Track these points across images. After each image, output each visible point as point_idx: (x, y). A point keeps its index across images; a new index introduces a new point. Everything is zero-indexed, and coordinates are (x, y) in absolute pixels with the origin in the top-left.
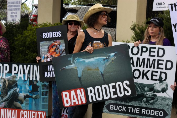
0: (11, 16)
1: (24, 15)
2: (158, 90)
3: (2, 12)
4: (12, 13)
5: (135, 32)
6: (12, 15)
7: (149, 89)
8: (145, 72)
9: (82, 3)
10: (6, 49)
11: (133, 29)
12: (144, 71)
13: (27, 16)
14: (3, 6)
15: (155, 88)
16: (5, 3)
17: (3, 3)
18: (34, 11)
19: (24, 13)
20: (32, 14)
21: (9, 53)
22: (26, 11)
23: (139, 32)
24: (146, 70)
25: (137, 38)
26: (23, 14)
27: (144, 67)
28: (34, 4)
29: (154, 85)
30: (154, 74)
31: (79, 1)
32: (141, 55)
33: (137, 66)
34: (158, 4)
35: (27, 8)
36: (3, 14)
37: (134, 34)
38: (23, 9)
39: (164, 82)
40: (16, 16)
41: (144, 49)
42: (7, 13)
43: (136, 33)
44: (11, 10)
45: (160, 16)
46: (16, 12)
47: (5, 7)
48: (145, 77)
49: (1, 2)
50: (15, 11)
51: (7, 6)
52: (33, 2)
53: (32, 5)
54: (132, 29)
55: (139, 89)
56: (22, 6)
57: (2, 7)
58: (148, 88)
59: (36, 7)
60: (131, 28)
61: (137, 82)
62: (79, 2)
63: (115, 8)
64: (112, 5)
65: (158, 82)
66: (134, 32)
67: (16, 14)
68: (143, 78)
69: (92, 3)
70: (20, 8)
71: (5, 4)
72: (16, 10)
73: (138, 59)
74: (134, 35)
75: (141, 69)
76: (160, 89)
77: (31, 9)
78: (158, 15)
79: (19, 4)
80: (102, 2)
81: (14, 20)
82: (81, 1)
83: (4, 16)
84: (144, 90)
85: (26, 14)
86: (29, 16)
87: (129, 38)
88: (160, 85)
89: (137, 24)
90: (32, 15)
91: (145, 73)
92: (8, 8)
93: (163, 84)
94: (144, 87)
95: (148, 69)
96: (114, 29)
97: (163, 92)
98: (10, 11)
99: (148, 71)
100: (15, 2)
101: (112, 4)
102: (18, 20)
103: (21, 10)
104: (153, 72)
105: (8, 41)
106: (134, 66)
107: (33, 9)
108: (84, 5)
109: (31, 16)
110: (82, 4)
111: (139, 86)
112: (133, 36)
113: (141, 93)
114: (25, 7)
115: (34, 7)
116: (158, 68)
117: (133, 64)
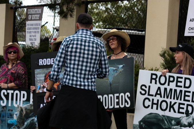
0: (29, 39)
1: (43, 39)
2: (184, 124)
3: (20, 35)
4: (30, 36)
6: (31, 38)
7: (175, 123)
8: (172, 104)
9: (108, 26)
10: (23, 74)
11: (163, 55)
12: (171, 102)
13: (47, 39)
14: (21, 29)
15: (182, 121)
17: (21, 24)
18: (55, 34)
19: (44, 36)
20: (52, 37)
21: (27, 79)
22: (46, 34)
23: (169, 59)
24: (173, 101)
25: (167, 65)
26: (42, 37)
27: (171, 98)
28: (54, 27)
29: (181, 119)
30: (181, 106)
31: (104, 25)
32: (169, 85)
33: (164, 97)
34: (190, 29)
35: (47, 31)
36: (21, 37)
37: (163, 61)
38: (43, 32)
39: (190, 116)
40: (35, 40)
41: (172, 79)
42: (25, 36)
43: (166, 60)
44: (30, 32)
45: (193, 42)
46: (36, 35)
48: (172, 109)
49: (19, 24)
50: (34, 34)
51: (26, 29)
52: (54, 25)
53: (53, 28)
54: (161, 56)
55: (166, 122)
56: (42, 29)
57: (20, 29)
58: (175, 121)
59: (57, 30)
60: (160, 54)
61: (164, 115)
63: (144, 33)
64: (141, 29)
65: (185, 115)
66: (163, 58)
67: (36, 37)
68: (170, 111)
69: (119, 27)
70: (40, 30)
71: (24, 27)
72: (36, 33)
73: (166, 89)
74: (163, 62)
75: (168, 100)
76: (186, 124)
77: (52, 32)
78: (190, 41)
79: (38, 27)
80: (129, 25)
81: (33, 43)
82: (107, 24)
84: (171, 124)
85: (45, 37)
86: (50, 40)
87: (158, 67)
88: (187, 119)
89: (167, 50)
90: (53, 39)
92: (27, 30)
93: (189, 118)
94: (171, 121)
95: (175, 101)
96: (142, 55)
97: (190, 127)
98: (29, 34)
99: (175, 103)
100: (34, 24)
101: (141, 27)
102: (37, 43)
103: (41, 33)
104: (180, 104)
105: (26, 66)
106: (161, 97)
107: (53, 32)
108: (110, 29)
109: (51, 39)
111: (166, 119)
112: (162, 64)
113: (169, 127)
114: (45, 30)
115: (55, 30)
116: (185, 100)
117: (160, 94)
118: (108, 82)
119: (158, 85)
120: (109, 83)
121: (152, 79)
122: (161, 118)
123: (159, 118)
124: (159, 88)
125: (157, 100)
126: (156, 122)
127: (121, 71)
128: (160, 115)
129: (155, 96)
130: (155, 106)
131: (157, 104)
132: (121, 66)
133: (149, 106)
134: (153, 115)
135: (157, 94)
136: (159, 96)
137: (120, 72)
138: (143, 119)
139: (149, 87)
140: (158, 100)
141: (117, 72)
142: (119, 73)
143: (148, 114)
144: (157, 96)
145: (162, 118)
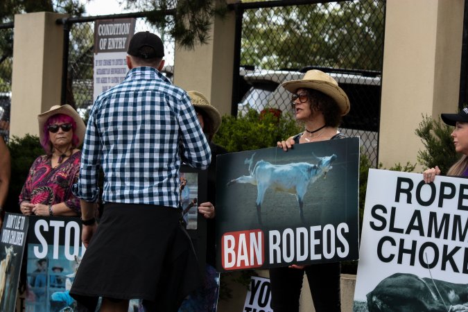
3: (80, 86)
5: (428, 143)
7: (457, 296)
8: (449, 251)
9: (290, 64)
11: (424, 134)
12: (446, 247)
14: (83, 72)
16: (88, 64)
17: (83, 61)
23: (438, 143)
24: (451, 246)
25: (434, 157)
27: (446, 237)
31: (282, 60)
32: (440, 205)
33: (429, 235)
36: (82, 91)
37: (426, 146)
41: (448, 191)
42: (92, 89)
43: (432, 146)
44: (104, 81)
47: (88, 73)
48: (448, 263)
49: (78, 62)
50: (112, 84)
51: (93, 72)
54: (420, 135)
55: (434, 296)
57: (79, 73)
58: (456, 293)
59: (169, 75)
60: (418, 130)
61: (430, 277)
62: (282, 63)
64: (370, 71)
66: (425, 141)
68: (443, 268)
69: (317, 65)
71: (88, 66)
73: (433, 216)
74: (425, 149)
75: (440, 242)
80: (342, 62)
82: (288, 59)
83: (84, 97)
84: (447, 299)
87: (414, 161)
89: (435, 122)
91: (448, 253)
92: (95, 76)
94: (446, 291)
95: (457, 243)
96: (374, 133)
98: (102, 85)
99: (457, 249)
100: (113, 60)
101: (371, 66)
106: (422, 234)
108: (295, 70)
110: (289, 67)
111: (434, 288)
112: (423, 154)
113: (441, 307)
117: (420, 228)
118: (294, 197)
119: (415, 205)
120: (298, 199)
121: (399, 190)
122: (422, 286)
123: (417, 284)
124: (417, 214)
125: (412, 242)
126: (409, 295)
127: (327, 171)
128: (419, 279)
129: (408, 232)
130: (406, 257)
131: (412, 252)
132: (328, 158)
133: (392, 256)
134: (402, 277)
135: (411, 227)
136: (417, 232)
137: (325, 173)
138: (377, 287)
139: (394, 210)
140: (414, 243)
141: (316, 173)
142: (323, 176)
143: (391, 277)
144: (413, 231)
145: (425, 285)
